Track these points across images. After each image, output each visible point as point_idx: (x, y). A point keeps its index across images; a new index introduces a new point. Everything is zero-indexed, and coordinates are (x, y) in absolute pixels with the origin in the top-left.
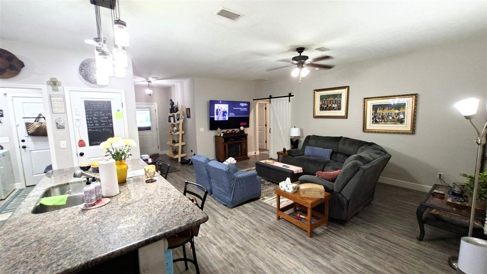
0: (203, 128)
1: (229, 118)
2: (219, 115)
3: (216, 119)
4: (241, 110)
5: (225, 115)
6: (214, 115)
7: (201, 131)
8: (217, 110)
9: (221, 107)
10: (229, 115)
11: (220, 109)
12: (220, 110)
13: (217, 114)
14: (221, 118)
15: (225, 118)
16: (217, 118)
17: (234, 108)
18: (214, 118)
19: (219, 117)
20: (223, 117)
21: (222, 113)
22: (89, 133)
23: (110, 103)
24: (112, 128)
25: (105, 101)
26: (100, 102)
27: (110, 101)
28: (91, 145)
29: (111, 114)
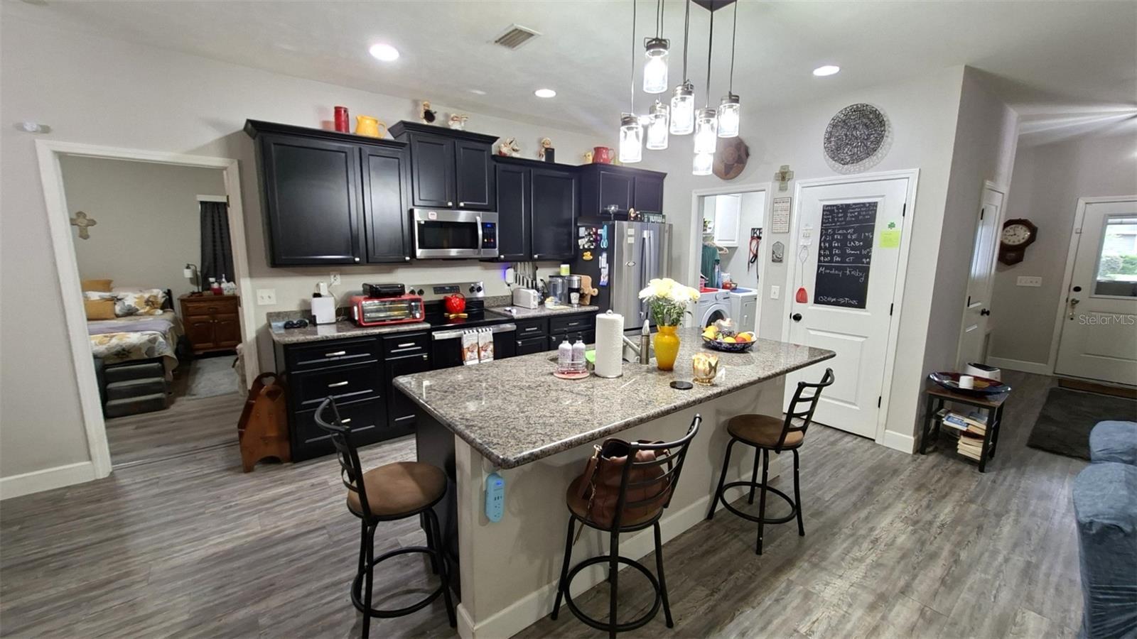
22: (819, 276)
23: (876, 206)
24: (866, 270)
25: (864, 204)
26: (854, 206)
27: (877, 203)
28: (817, 301)
29: (873, 234)
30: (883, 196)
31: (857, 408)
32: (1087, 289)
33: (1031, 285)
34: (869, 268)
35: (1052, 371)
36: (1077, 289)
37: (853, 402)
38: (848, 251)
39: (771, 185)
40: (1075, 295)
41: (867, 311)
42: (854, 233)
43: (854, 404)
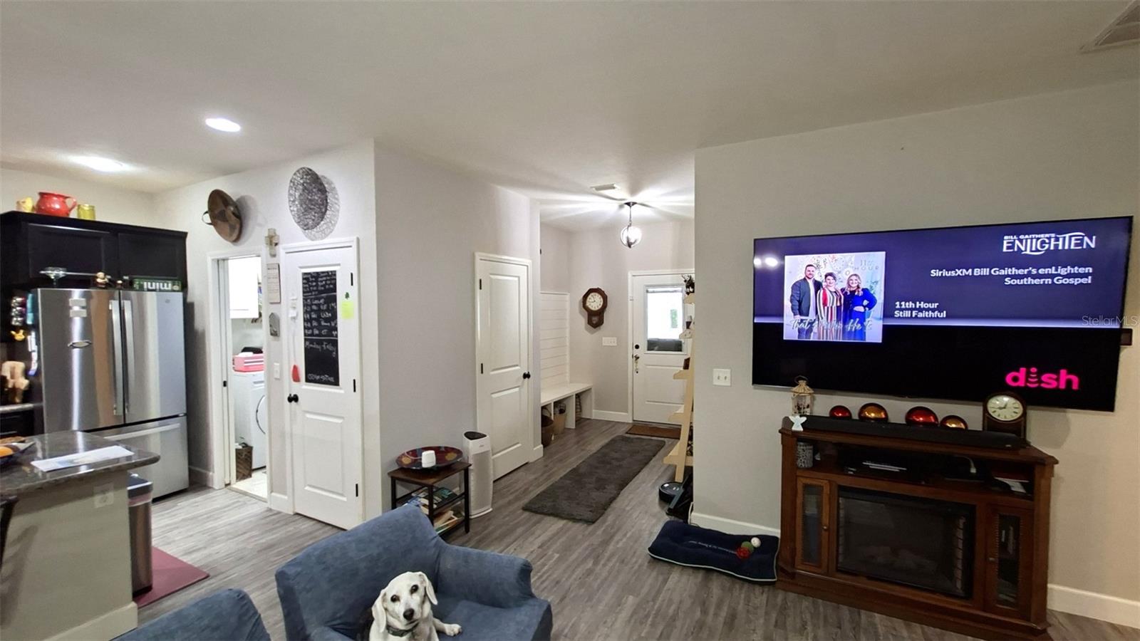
0: (727, 372)
1: (887, 330)
2: (812, 316)
3: (790, 333)
4: (1008, 281)
5: (862, 317)
6: (781, 315)
7: (716, 382)
8: (800, 287)
9: (824, 271)
10: (888, 313)
11: (818, 279)
12: (818, 285)
13: (801, 308)
14: (826, 328)
15: (862, 333)
16: (800, 331)
17: (935, 273)
18: (781, 325)
19: (811, 323)
20: (845, 323)
21: (833, 302)
22: (307, 350)
23: (335, 275)
24: (335, 343)
25: (328, 272)
26: (322, 275)
27: (335, 271)
28: (308, 380)
29: (336, 305)
30: (339, 265)
31: (345, 499)
32: (643, 346)
33: (611, 345)
34: (337, 341)
35: (631, 419)
36: (637, 347)
37: (340, 492)
38: (323, 323)
39: (265, 250)
40: (637, 352)
41: (341, 389)
42: (325, 303)
43: (342, 495)
